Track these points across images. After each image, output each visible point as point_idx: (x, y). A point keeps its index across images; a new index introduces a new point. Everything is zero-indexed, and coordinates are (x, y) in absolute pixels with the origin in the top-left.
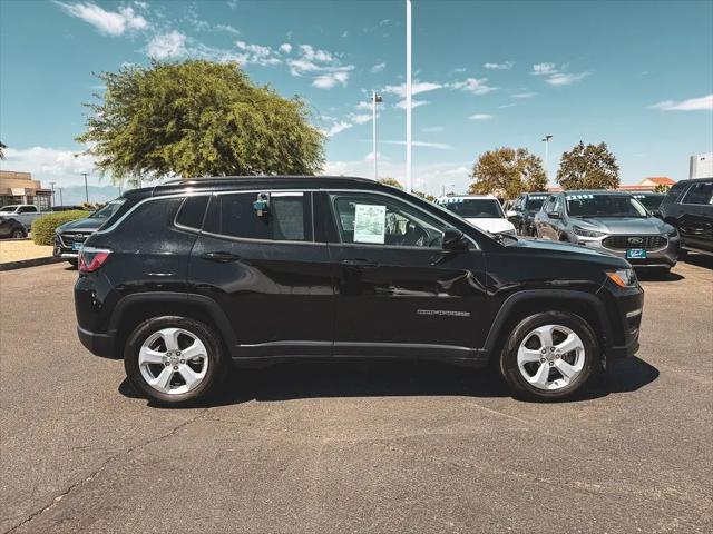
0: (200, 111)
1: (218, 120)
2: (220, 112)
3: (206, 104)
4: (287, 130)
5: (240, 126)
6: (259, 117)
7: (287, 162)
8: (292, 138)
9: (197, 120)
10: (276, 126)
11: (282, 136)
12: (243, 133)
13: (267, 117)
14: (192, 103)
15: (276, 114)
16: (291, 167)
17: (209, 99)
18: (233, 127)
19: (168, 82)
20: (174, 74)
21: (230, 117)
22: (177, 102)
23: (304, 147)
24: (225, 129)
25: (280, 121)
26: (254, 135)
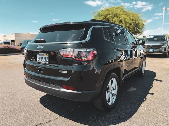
0: (113, 18)
1: (117, 20)
2: (118, 18)
3: (114, 16)
4: (135, 21)
5: (123, 21)
6: (128, 18)
7: (135, 29)
8: (137, 22)
9: (112, 21)
10: (132, 20)
11: (134, 22)
12: (124, 23)
13: (130, 18)
14: (111, 17)
15: (133, 17)
16: (136, 31)
17: (115, 15)
18: (121, 21)
19: (106, 12)
20: (107, 10)
21: (120, 19)
22: (108, 16)
23: (140, 25)
24: (119, 22)
25: (134, 18)
26: (126, 23)
